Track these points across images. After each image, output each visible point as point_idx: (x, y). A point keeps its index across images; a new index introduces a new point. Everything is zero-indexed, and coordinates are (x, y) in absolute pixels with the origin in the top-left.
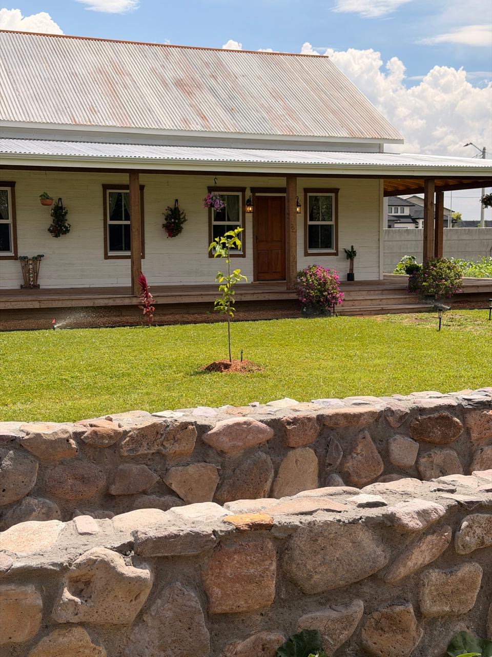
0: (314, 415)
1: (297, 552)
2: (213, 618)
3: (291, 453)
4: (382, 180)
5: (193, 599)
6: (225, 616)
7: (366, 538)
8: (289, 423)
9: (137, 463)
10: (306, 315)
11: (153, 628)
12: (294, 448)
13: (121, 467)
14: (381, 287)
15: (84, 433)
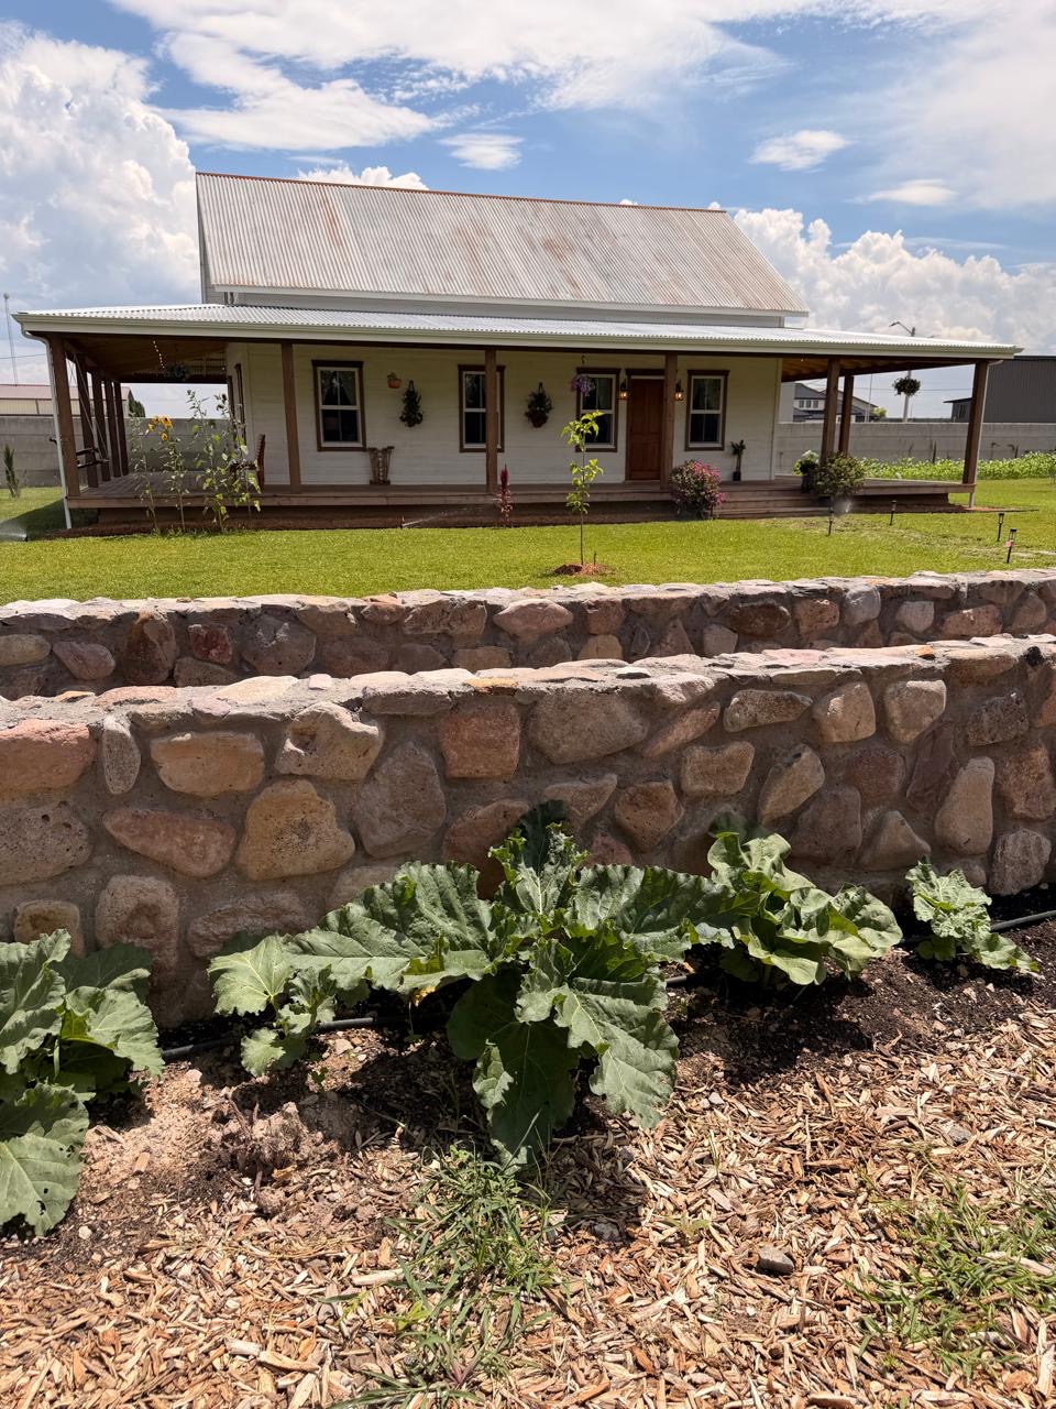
0: (619, 599)
1: (543, 720)
2: (449, 781)
3: (592, 640)
4: (781, 360)
5: (427, 760)
6: (463, 780)
7: (621, 710)
8: (590, 607)
9: (422, 643)
10: (679, 518)
11: (384, 786)
12: (595, 635)
13: (404, 646)
14: (771, 487)
15: (363, 607)
